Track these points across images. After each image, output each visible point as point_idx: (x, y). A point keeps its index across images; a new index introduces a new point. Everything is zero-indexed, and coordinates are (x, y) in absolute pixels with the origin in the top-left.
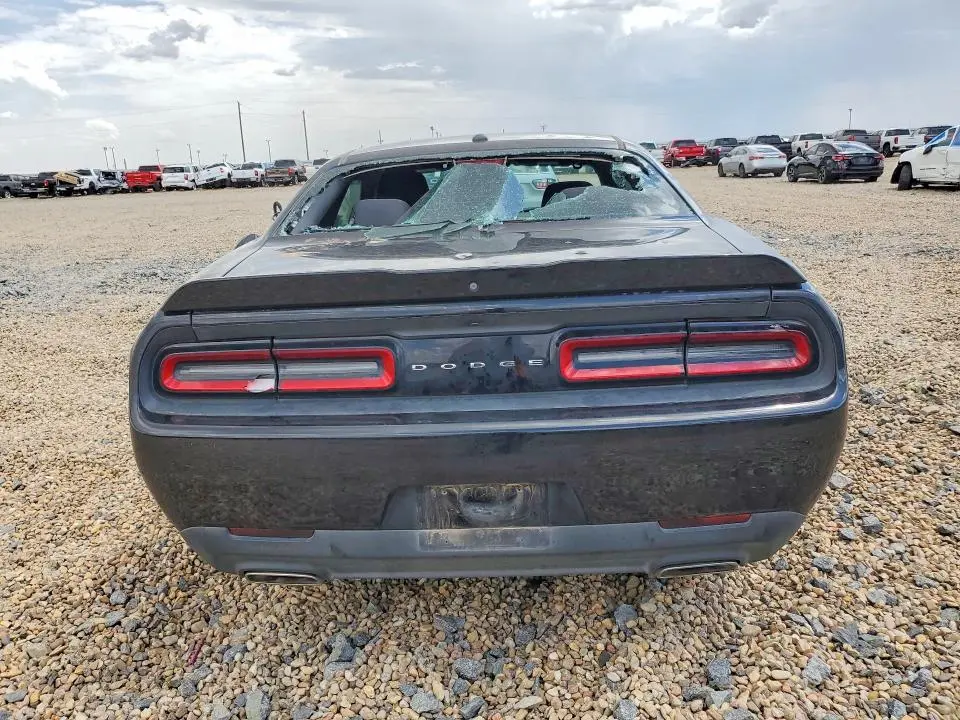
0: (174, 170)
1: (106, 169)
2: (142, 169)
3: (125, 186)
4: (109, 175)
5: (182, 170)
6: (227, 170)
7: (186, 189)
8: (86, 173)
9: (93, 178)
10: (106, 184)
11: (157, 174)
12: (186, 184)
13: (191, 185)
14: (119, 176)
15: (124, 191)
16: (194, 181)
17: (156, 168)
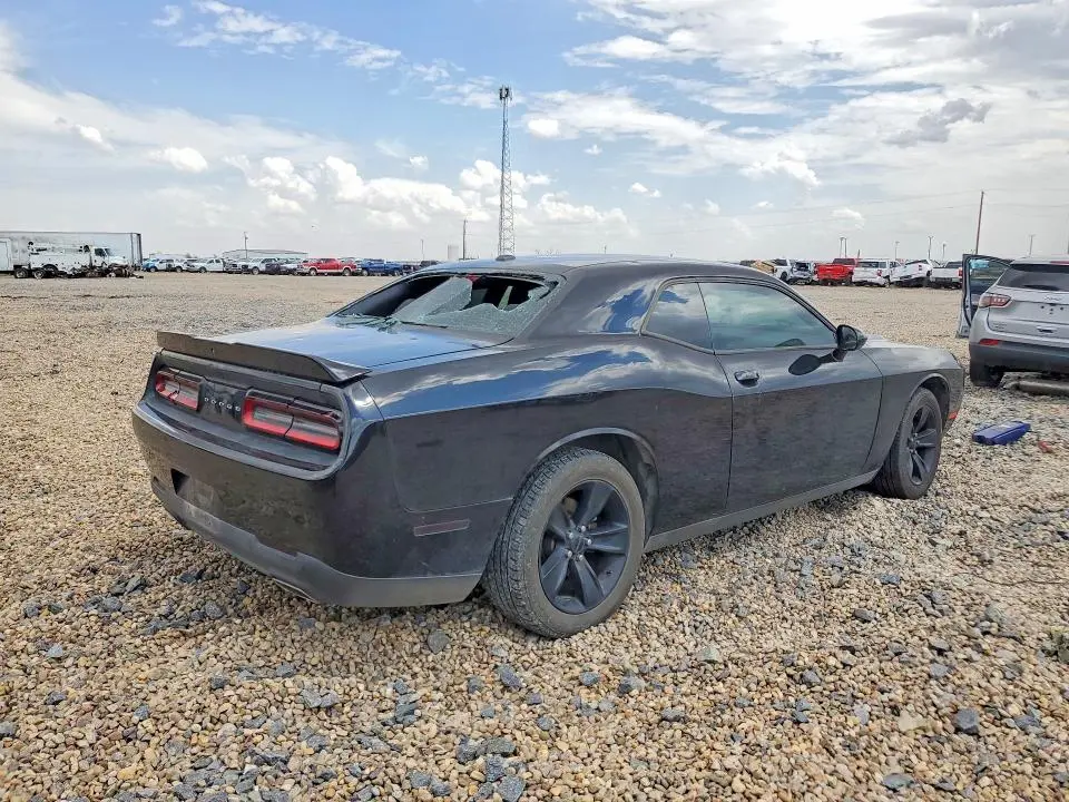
0: (869, 264)
1: (801, 260)
2: (837, 261)
3: (815, 278)
4: (802, 266)
5: (877, 265)
6: (927, 268)
7: (878, 285)
8: (781, 263)
9: (786, 269)
10: (797, 274)
11: (850, 267)
12: (878, 280)
13: (882, 281)
14: (811, 268)
15: (812, 283)
16: (888, 277)
17: (851, 262)
